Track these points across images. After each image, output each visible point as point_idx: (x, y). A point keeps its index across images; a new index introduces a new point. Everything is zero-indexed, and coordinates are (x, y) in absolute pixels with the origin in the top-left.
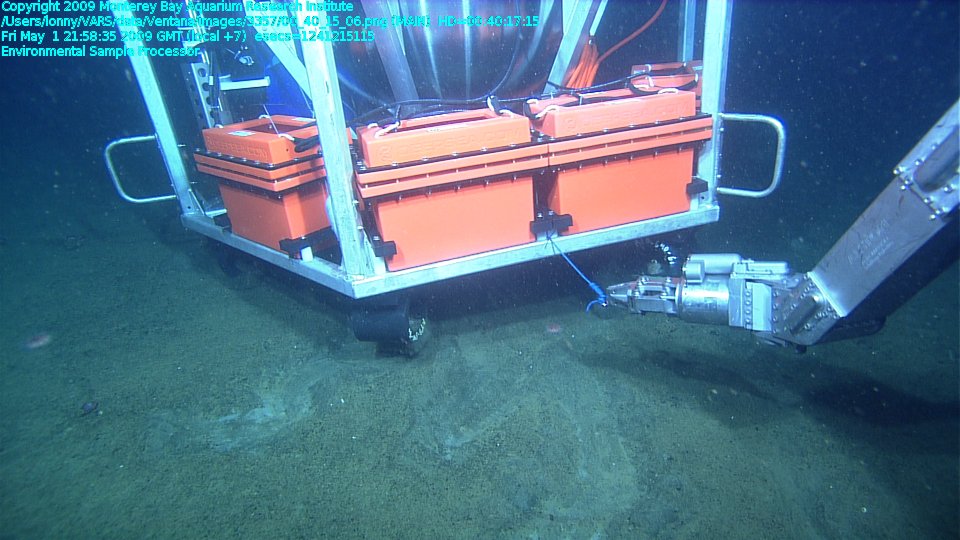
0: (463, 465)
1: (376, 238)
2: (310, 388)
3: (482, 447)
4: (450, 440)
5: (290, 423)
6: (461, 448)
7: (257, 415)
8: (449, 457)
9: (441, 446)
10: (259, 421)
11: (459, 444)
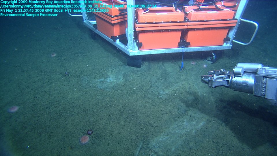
0: (165, 99)
1: (137, 41)
2: (122, 74)
3: (171, 95)
4: (162, 92)
5: (117, 83)
6: (165, 94)
7: (108, 80)
8: (161, 97)
9: (159, 93)
10: (109, 82)
11: (164, 93)
